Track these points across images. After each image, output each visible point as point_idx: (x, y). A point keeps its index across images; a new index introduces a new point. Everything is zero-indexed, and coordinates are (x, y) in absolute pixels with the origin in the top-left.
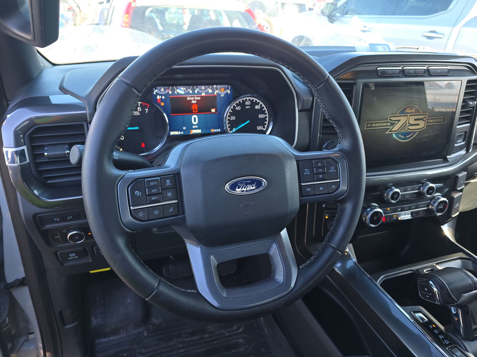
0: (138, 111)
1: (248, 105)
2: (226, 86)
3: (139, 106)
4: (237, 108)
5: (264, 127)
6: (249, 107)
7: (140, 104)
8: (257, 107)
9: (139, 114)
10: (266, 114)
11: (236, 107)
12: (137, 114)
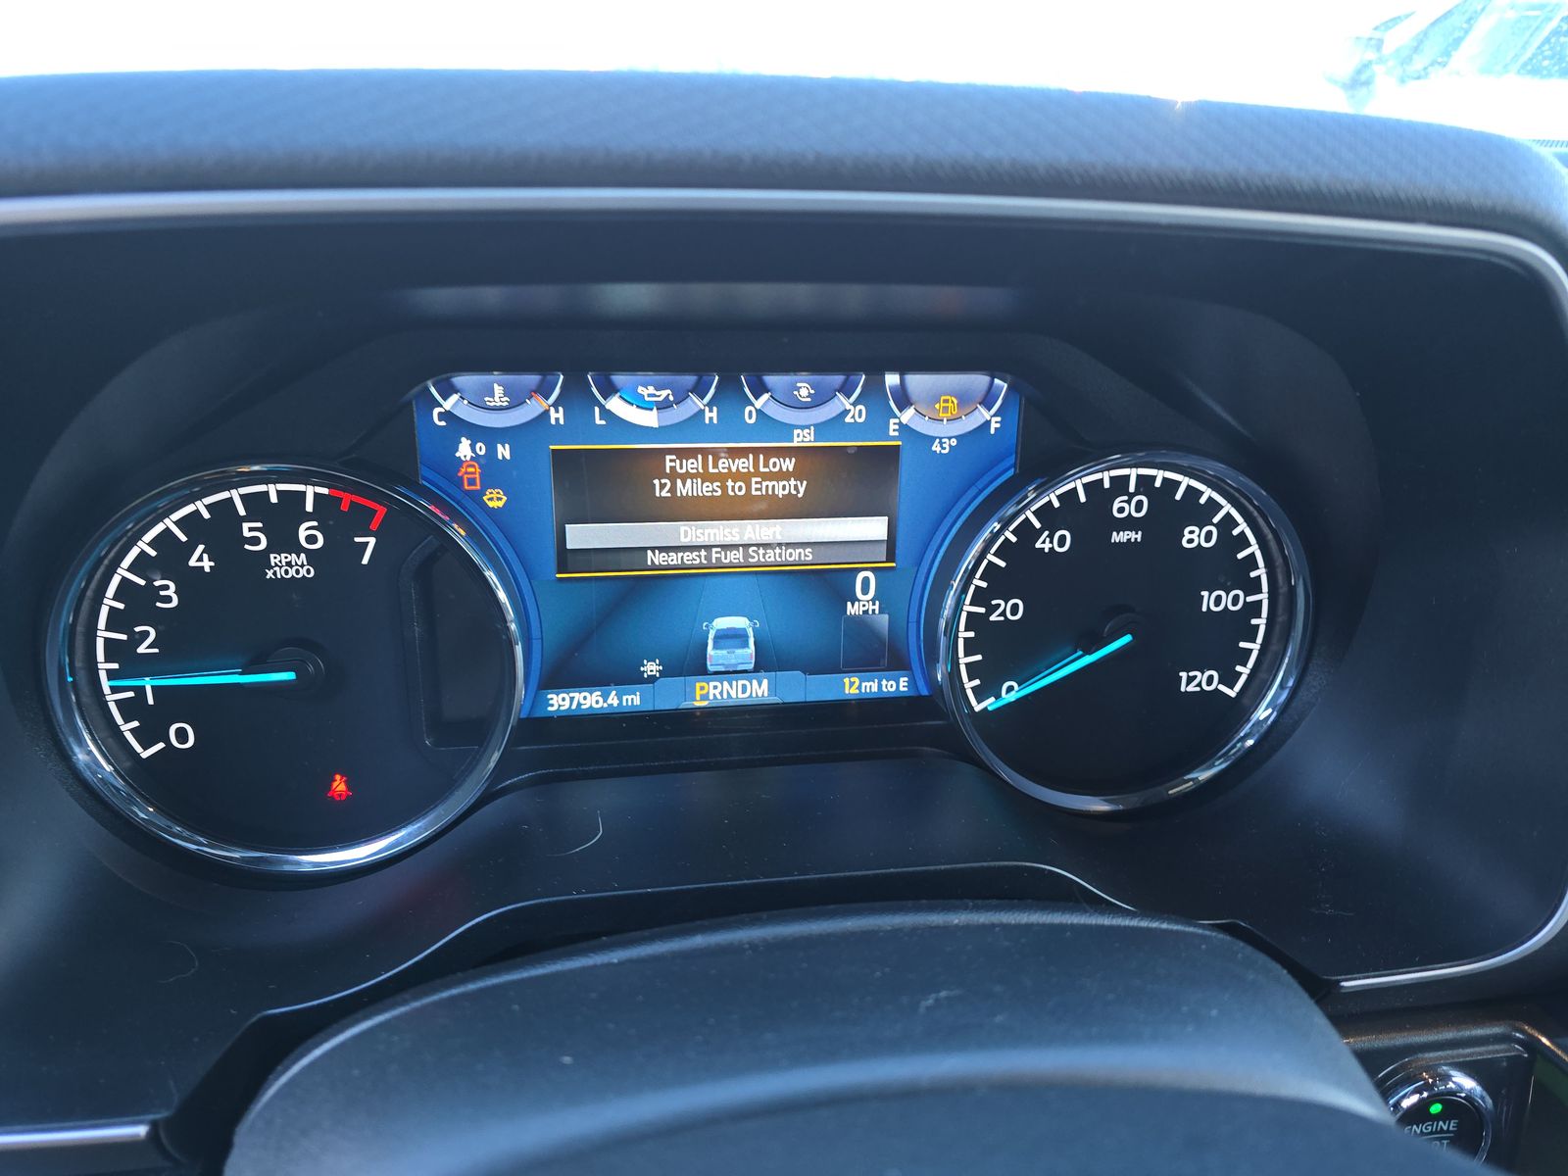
0: (298, 549)
1: (1129, 523)
2: (978, 381)
3: (309, 517)
4: (1043, 544)
5: (1230, 679)
6: (1136, 536)
7: (316, 495)
8: (1193, 537)
9: (307, 572)
10: (1254, 587)
11: (1040, 532)
12: (292, 572)
